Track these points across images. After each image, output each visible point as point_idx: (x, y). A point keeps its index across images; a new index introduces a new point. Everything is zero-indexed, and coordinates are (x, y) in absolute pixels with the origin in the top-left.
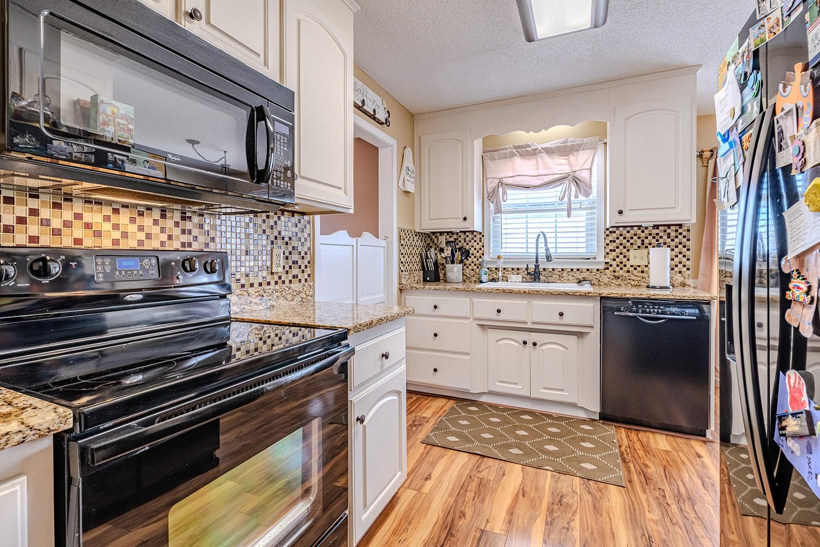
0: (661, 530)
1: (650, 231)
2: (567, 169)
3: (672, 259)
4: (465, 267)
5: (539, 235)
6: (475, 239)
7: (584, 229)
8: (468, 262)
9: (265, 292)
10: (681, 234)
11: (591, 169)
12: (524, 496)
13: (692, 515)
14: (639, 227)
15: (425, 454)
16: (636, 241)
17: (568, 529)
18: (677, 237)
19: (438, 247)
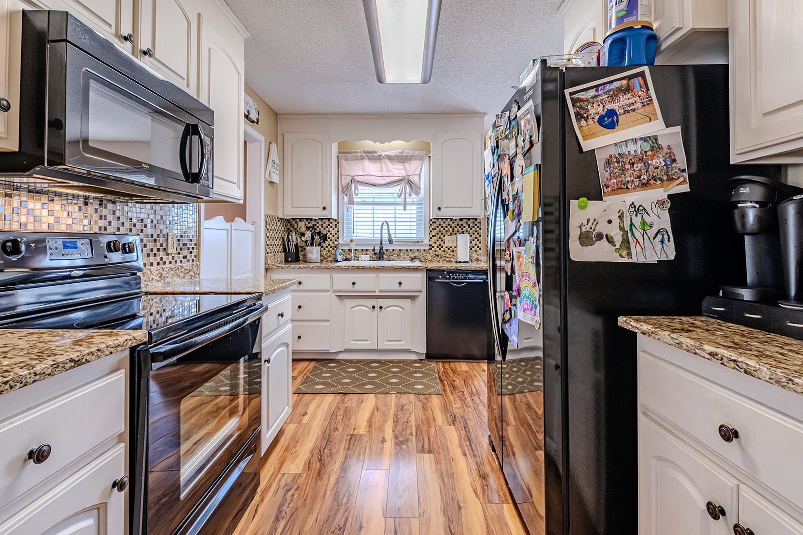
0: (461, 411)
1: (458, 222)
2: (403, 173)
3: (471, 242)
4: (323, 249)
5: (383, 224)
6: (331, 225)
7: (415, 220)
8: (325, 245)
9: (163, 271)
10: (476, 225)
11: (420, 175)
12: (378, 411)
13: (478, 401)
14: (451, 219)
15: (298, 401)
16: (449, 229)
17: (407, 422)
18: (474, 227)
19: (298, 231)
